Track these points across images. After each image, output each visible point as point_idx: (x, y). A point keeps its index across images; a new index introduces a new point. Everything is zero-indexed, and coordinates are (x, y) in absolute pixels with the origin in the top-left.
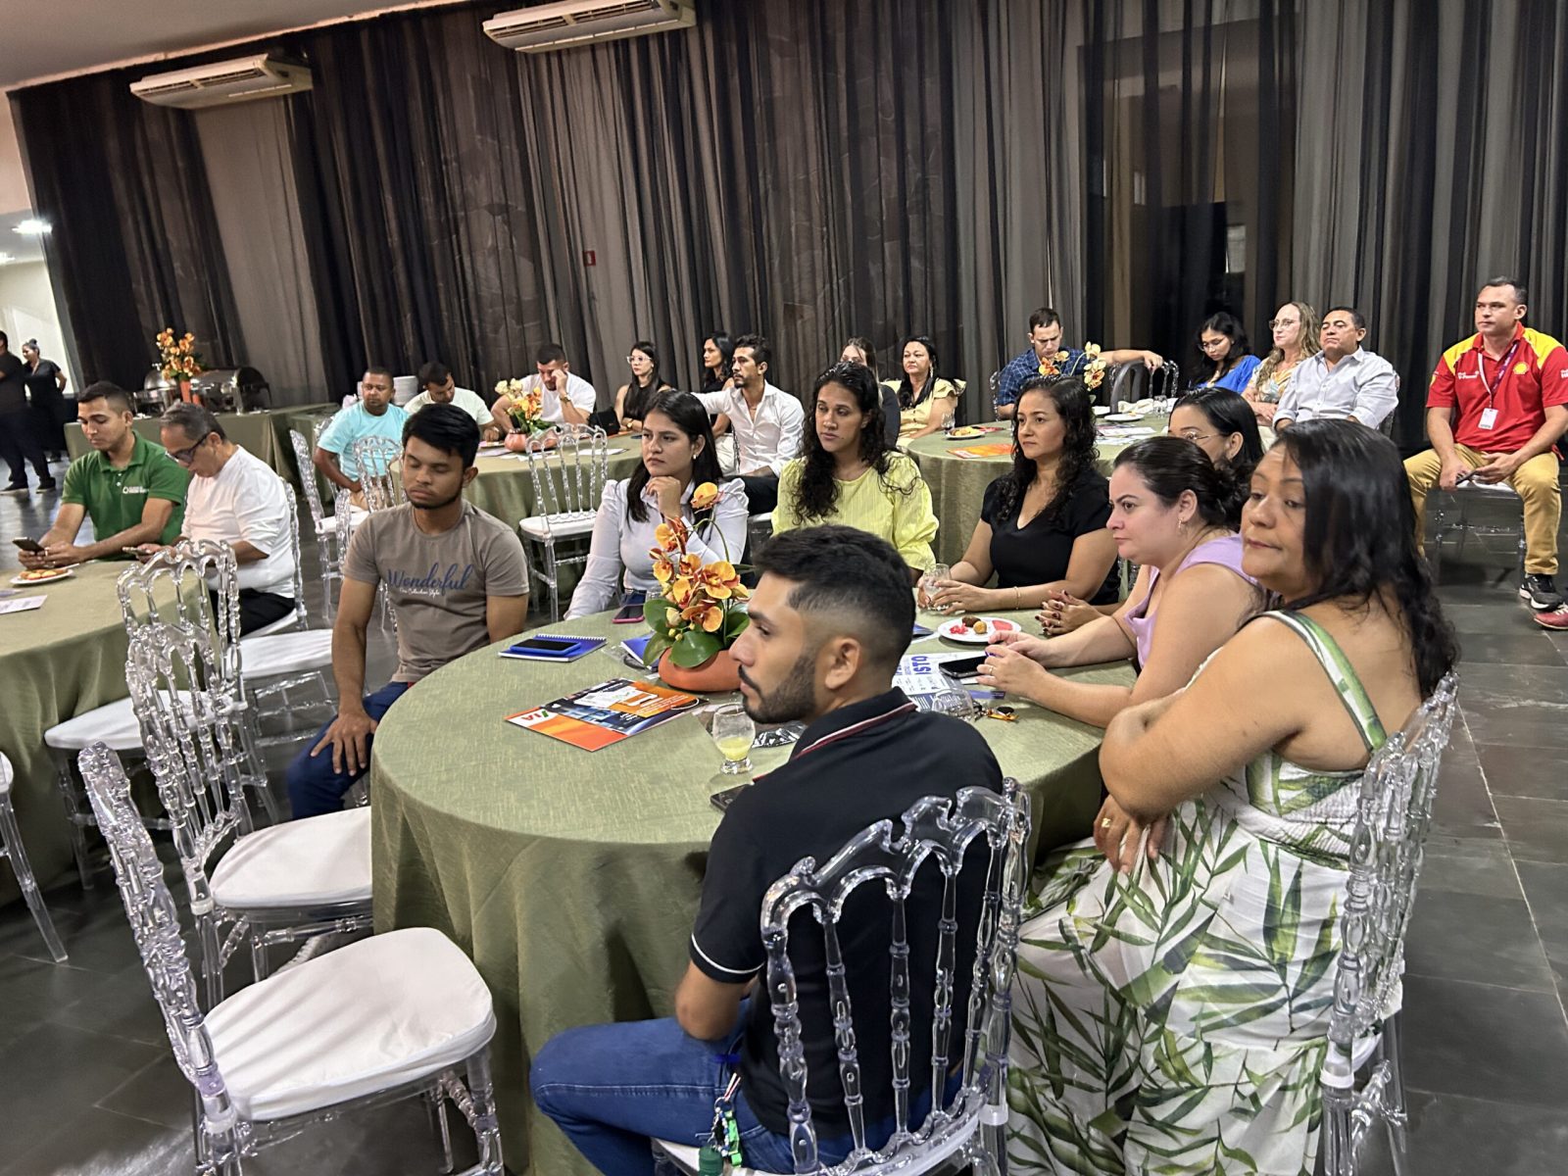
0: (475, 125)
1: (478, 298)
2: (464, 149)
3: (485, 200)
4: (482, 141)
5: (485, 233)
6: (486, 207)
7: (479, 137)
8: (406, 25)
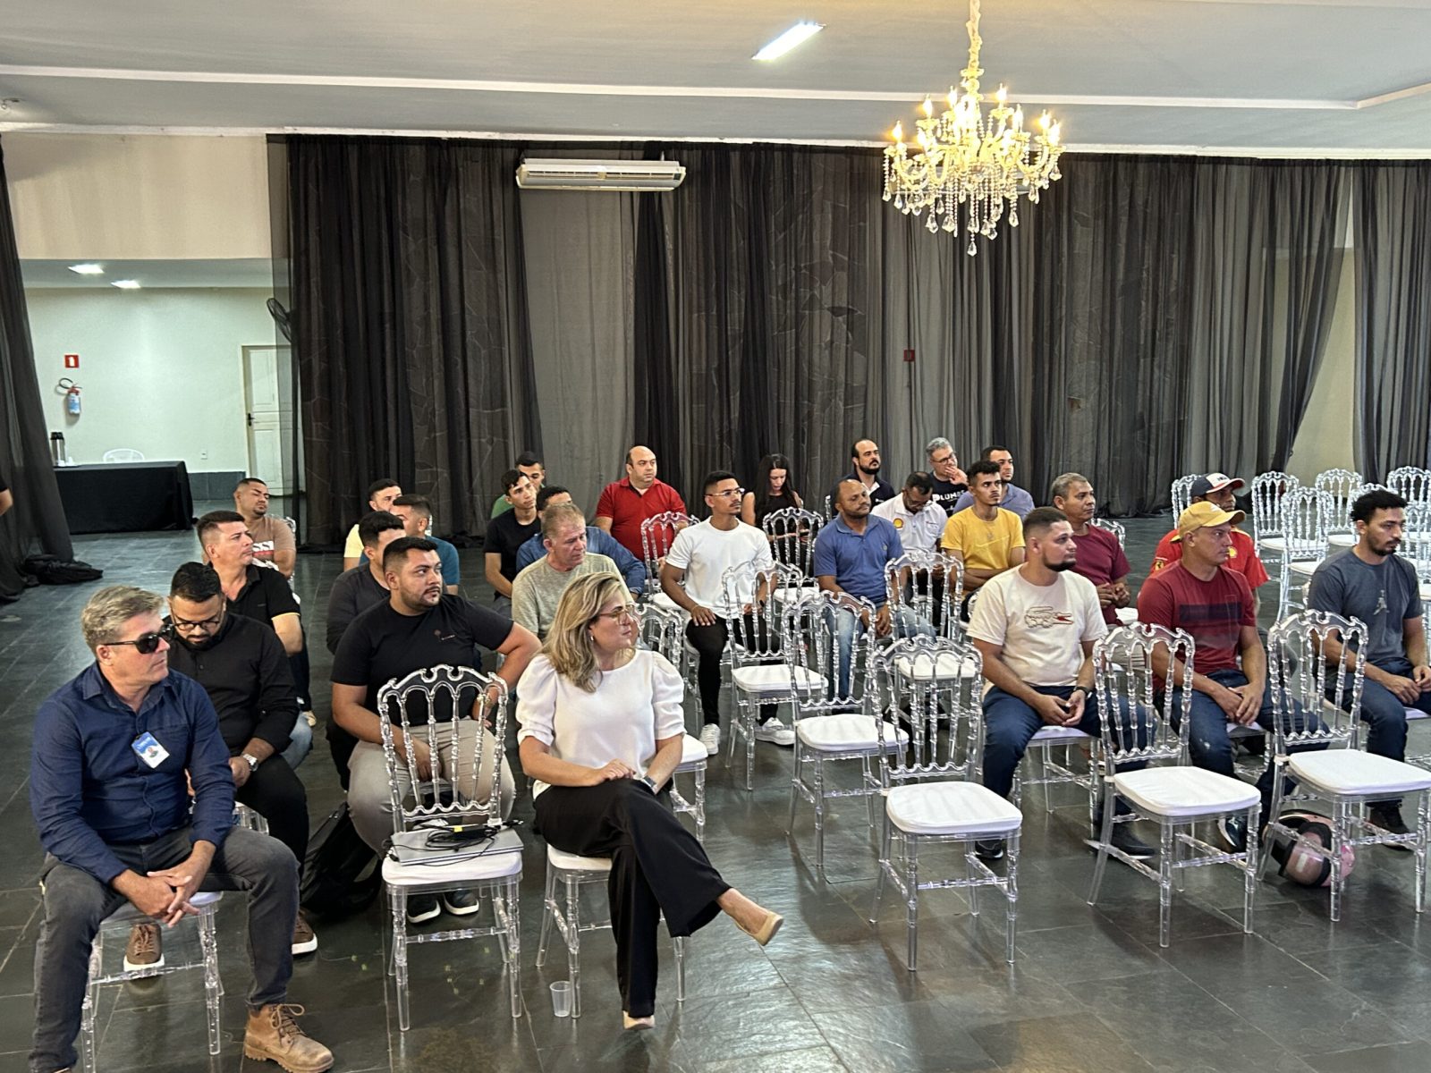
0: (828, 244)
1: (810, 382)
2: (816, 261)
3: (827, 303)
4: (834, 257)
5: (823, 328)
6: (828, 309)
7: (831, 252)
8: (777, 154)
